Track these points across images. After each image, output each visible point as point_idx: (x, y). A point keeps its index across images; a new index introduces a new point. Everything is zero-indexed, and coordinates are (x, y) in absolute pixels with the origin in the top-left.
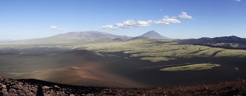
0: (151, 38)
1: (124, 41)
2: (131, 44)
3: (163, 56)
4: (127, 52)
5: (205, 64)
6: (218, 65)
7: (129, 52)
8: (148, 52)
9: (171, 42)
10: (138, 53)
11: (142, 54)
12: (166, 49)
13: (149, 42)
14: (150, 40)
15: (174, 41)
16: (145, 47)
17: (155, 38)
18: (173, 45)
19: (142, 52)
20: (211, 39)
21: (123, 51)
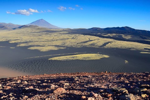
0: (40, 26)
1: (10, 30)
2: (17, 33)
3: (52, 46)
4: (13, 42)
5: (94, 55)
6: (106, 56)
7: (16, 41)
8: (37, 41)
9: (61, 31)
10: (26, 42)
11: (30, 44)
12: (56, 38)
13: (38, 31)
14: (39, 29)
15: (64, 30)
16: (34, 35)
17: (44, 27)
18: (63, 34)
19: (30, 42)
20: (102, 29)
21: (9, 41)
